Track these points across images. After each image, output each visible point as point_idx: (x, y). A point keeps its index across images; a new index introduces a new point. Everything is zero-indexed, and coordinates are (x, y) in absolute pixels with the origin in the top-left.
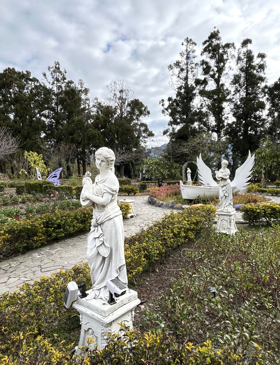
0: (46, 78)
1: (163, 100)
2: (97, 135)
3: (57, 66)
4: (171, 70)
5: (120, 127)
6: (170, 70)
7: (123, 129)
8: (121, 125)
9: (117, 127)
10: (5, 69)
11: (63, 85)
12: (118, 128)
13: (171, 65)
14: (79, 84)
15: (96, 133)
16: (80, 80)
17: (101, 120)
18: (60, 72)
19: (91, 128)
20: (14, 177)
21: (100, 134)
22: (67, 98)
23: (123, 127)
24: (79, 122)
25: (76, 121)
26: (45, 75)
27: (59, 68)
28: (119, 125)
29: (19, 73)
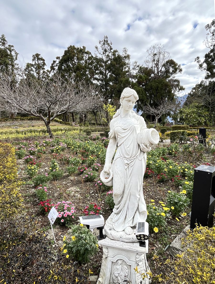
0: (97, 50)
1: (198, 58)
2: (141, 91)
3: (106, 39)
4: (209, 29)
5: (159, 83)
6: (207, 29)
7: (162, 85)
8: (160, 82)
9: (157, 83)
10: (68, 47)
11: (110, 54)
12: (157, 85)
13: (208, 25)
14: (123, 51)
15: (140, 89)
16: (124, 48)
17: (144, 78)
18: (108, 44)
19: (136, 85)
20: (81, 125)
21: (143, 90)
22: (115, 63)
23: (162, 83)
24: (126, 81)
25: (124, 81)
26: (97, 48)
27: (107, 41)
28: (158, 82)
29: (78, 49)
